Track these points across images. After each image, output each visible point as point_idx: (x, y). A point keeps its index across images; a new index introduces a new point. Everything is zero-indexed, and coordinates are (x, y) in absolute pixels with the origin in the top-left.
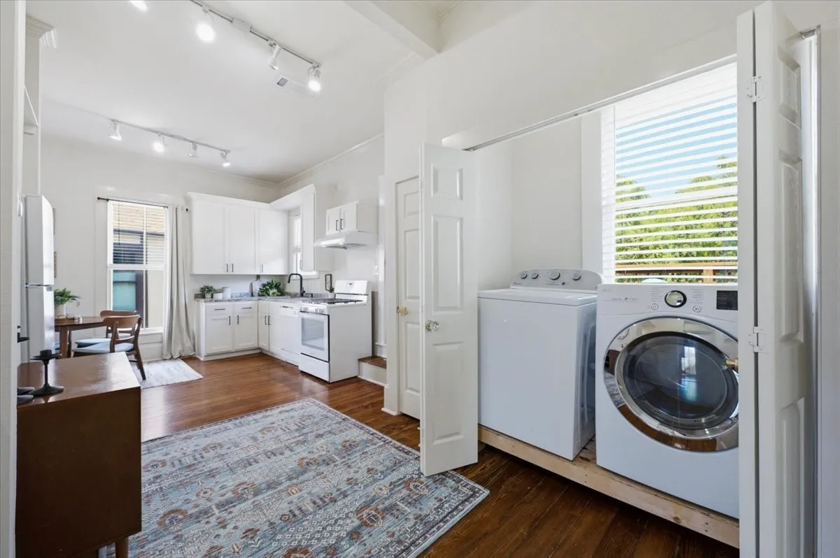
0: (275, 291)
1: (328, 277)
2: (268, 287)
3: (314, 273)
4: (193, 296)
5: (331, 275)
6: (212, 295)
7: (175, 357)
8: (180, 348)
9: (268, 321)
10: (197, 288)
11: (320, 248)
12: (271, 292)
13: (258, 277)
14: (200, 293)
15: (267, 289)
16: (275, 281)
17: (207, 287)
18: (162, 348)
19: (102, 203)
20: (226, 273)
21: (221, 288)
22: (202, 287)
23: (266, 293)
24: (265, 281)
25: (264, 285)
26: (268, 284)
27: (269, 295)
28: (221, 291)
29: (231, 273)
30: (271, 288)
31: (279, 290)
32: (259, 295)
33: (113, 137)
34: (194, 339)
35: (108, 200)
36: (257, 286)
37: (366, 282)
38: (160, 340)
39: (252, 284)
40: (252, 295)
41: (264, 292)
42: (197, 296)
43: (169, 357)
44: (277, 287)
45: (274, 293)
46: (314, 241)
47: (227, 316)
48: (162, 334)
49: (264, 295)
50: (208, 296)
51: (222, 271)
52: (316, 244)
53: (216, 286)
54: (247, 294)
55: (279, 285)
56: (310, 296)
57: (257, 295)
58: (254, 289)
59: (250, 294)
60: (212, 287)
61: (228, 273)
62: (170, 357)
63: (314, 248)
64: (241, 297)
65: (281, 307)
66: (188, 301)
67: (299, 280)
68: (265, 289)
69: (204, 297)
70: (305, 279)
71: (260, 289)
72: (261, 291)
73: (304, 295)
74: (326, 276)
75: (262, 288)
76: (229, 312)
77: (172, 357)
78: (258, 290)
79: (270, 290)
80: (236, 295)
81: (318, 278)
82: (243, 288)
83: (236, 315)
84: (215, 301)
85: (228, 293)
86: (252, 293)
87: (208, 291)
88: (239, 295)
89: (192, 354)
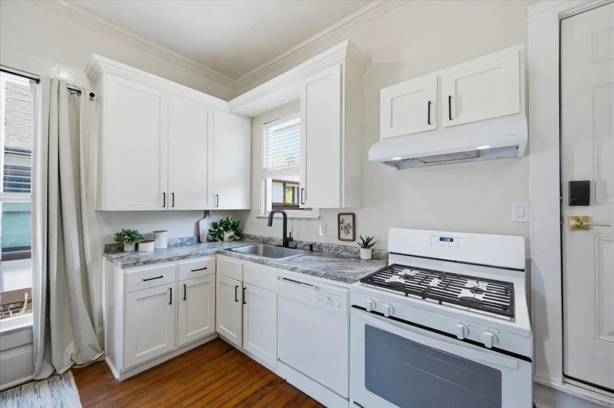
0: (232, 233)
1: (347, 219)
2: (222, 228)
4: (101, 249)
5: (353, 216)
6: (137, 246)
7: (60, 372)
8: (71, 349)
9: (242, 295)
10: (109, 233)
12: (227, 235)
13: (206, 213)
14: (116, 242)
15: (220, 231)
16: (231, 219)
17: (129, 233)
18: (33, 356)
20: (162, 209)
21: (151, 231)
22: (120, 231)
23: (219, 236)
24: (217, 219)
25: (216, 225)
26: (222, 222)
27: (222, 239)
28: (148, 239)
29: (171, 209)
30: (226, 229)
31: (238, 233)
32: (209, 241)
34: (101, 324)
36: (205, 225)
37: (522, 239)
38: (27, 341)
39: (198, 224)
40: (199, 241)
41: (216, 235)
42: (108, 250)
43: (47, 373)
44: (234, 227)
45: (231, 237)
47: (166, 289)
48: (31, 328)
49: (216, 241)
50: (129, 248)
51: (157, 207)
53: (143, 229)
54: (191, 239)
55: (237, 225)
56: (308, 247)
57: (205, 240)
58: (201, 231)
59: (196, 239)
60: (135, 232)
61: (165, 209)
62: (50, 372)
64: (182, 244)
65: (279, 278)
66: (89, 259)
67: (282, 221)
68: (217, 230)
69: (121, 249)
70: (292, 219)
71: (210, 231)
72: (211, 235)
73: (290, 245)
74: (341, 216)
75: (213, 229)
76: (169, 280)
77: (54, 373)
78: (207, 232)
79: (224, 232)
80: (175, 242)
81: (320, 217)
82: (186, 230)
83: (181, 284)
84: (145, 263)
85: (163, 241)
86: (199, 237)
87: (132, 239)
88: (179, 241)
89: (97, 357)
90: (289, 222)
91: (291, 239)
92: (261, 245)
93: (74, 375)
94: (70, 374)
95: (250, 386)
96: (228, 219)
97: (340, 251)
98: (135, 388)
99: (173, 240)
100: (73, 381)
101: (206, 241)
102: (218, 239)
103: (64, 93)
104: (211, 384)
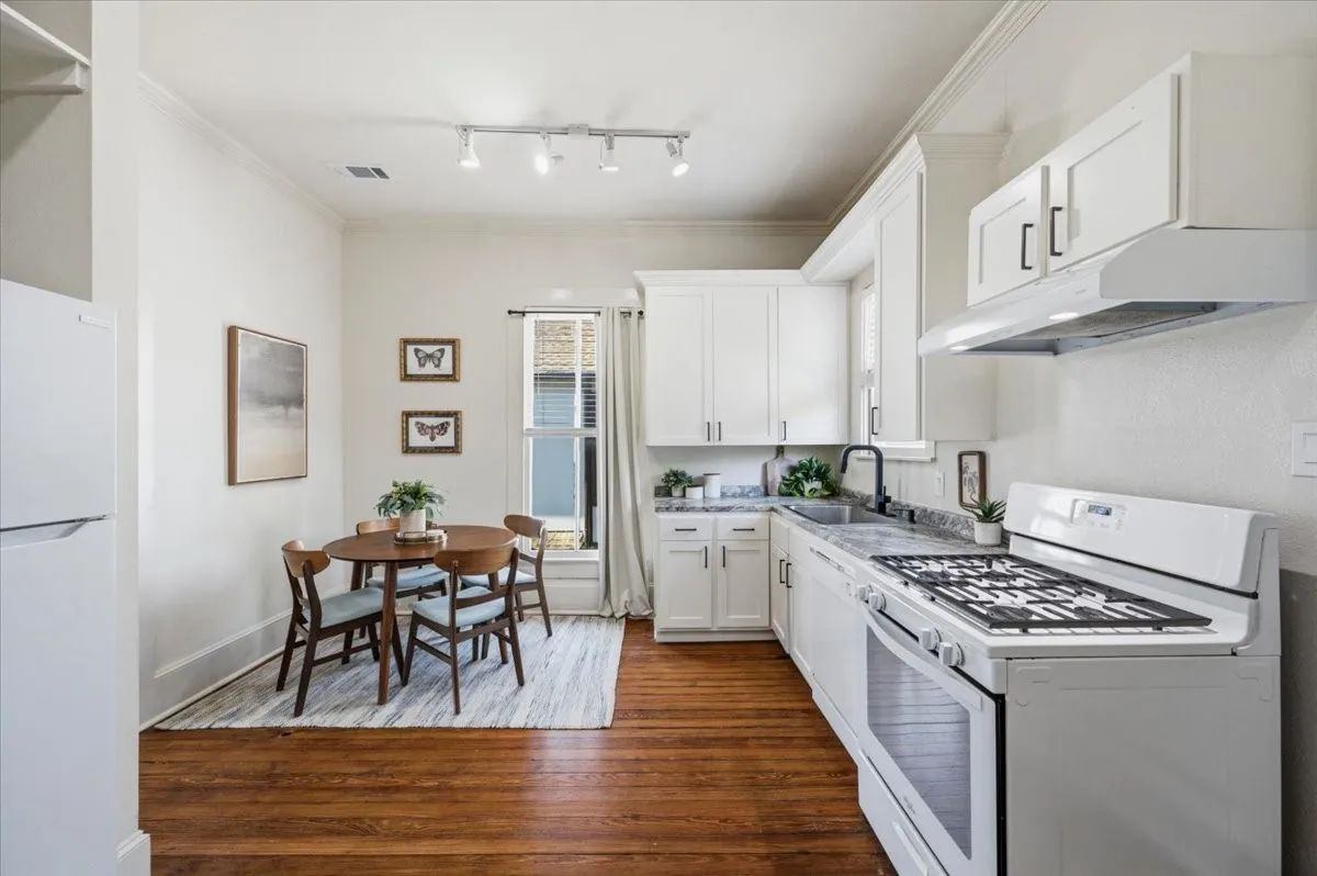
0: (817, 484)
1: (972, 464)
2: (800, 475)
3: (921, 447)
4: (652, 491)
5: (982, 457)
6: (684, 491)
7: (618, 615)
8: (625, 597)
9: (786, 574)
10: (660, 471)
11: (947, 354)
13: (779, 450)
14: (663, 484)
15: (797, 479)
16: (820, 460)
17: (675, 474)
18: (597, 592)
19: (515, 319)
20: (707, 444)
21: (700, 474)
22: (668, 471)
23: (796, 487)
24: (794, 460)
25: (793, 470)
26: (802, 466)
27: (802, 494)
28: (700, 482)
29: (718, 443)
30: (807, 477)
31: (827, 486)
32: (781, 494)
33: (465, 163)
35: (524, 313)
36: (778, 471)
37: (1246, 515)
38: (595, 576)
39: (766, 467)
40: (767, 494)
41: (792, 487)
42: (657, 492)
43: (607, 612)
44: (821, 474)
45: (815, 491)
46: (920, 335)
47: (700, 547)
48: (597, 563)
49: (791, 495)
50: (677, 492)
51: (698, 439)
52: (930, 343)
53: (693, 470)
54: (755, 489)
55: (826, 471)
56: (905, 514)
57: (775, 492)
58: (770, 479)
59: (762, 488)
60: (683, 474)
61: (711, 443)
62: (610, 612)
63: (920, 360)
64: (743, 495)
65: (812, 550)
66: (639, 501)
67: (873, 466)
68: (792, 478)
69: (669, 494)
70: (890, 461)
71: (784, 478)
72: (785, 485)
73: (888, 510)
74: (964, 457)
75: (788, 477)
76: (704, 536)
77: (612, 616)
78: (779, 480)
79: (804, 482)
80: (733, 491)
81: (934, 460)
82: (748, 474)
83: (720, 545)
84: (677, 509)
85: (714, 487)
86: (766, 488)
87: (678, 482)
88: (738, 490)
89: (646, 613)
90: (885, 466)
91: (888, 499)
92: (847, 507)
93: (627, 623)
94: (624, 620)
95: (780, 701)
96: (811, 461)
97: (959, 527)
98: (668, 652)
99: (730, 487)
100: (623, 627)
101: (777, 493)
102: (795, 492)
103: (617, 316)
104: (737, 679)
